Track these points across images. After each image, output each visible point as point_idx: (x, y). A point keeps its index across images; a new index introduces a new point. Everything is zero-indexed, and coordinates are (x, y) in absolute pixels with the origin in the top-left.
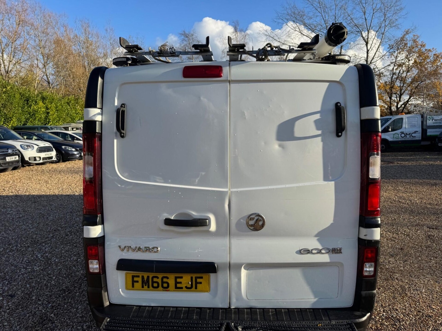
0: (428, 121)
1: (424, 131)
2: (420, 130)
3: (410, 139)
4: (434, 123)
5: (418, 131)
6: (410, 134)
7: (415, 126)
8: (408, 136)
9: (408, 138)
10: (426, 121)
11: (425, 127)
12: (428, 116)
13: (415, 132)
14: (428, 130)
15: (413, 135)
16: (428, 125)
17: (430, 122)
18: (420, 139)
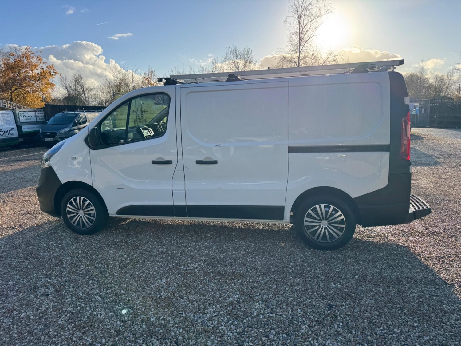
0: (20, 117)
1: (19, 128)
2: (15, 126)
3: (8, 137)
4: (26, 120)
5: (14, 129)
6: (7, 131)
7: (10, 123)
8: (7, 134)
9: (7, 136)
10: (19, 117)
11: (19, 124)
12: (19, 113)
13: (12, 129)
14: (23, 127)
15: (11, 132)
16: (21, 121)
17: (22, 119)
18: (17, 136)
